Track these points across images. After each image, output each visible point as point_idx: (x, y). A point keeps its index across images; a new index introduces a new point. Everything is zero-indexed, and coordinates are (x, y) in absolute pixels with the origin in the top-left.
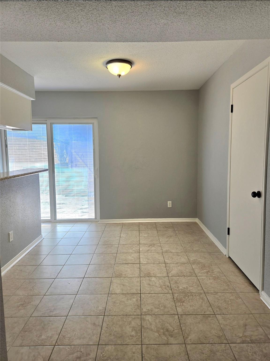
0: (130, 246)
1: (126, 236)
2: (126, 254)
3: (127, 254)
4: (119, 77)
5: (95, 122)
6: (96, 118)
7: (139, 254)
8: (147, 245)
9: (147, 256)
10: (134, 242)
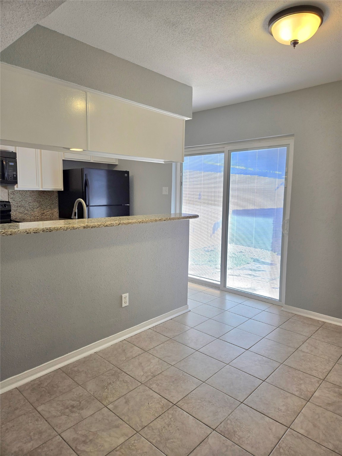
0: (301, 376)
1: (309, 352)
2: (280, 390)
3: (282, 392)
4: (294, 46)
5: (291, 142)
6: (293, 135)
7: (304, 402)
8: (337, 389)
9: (317, 417)
10: (315, 370)
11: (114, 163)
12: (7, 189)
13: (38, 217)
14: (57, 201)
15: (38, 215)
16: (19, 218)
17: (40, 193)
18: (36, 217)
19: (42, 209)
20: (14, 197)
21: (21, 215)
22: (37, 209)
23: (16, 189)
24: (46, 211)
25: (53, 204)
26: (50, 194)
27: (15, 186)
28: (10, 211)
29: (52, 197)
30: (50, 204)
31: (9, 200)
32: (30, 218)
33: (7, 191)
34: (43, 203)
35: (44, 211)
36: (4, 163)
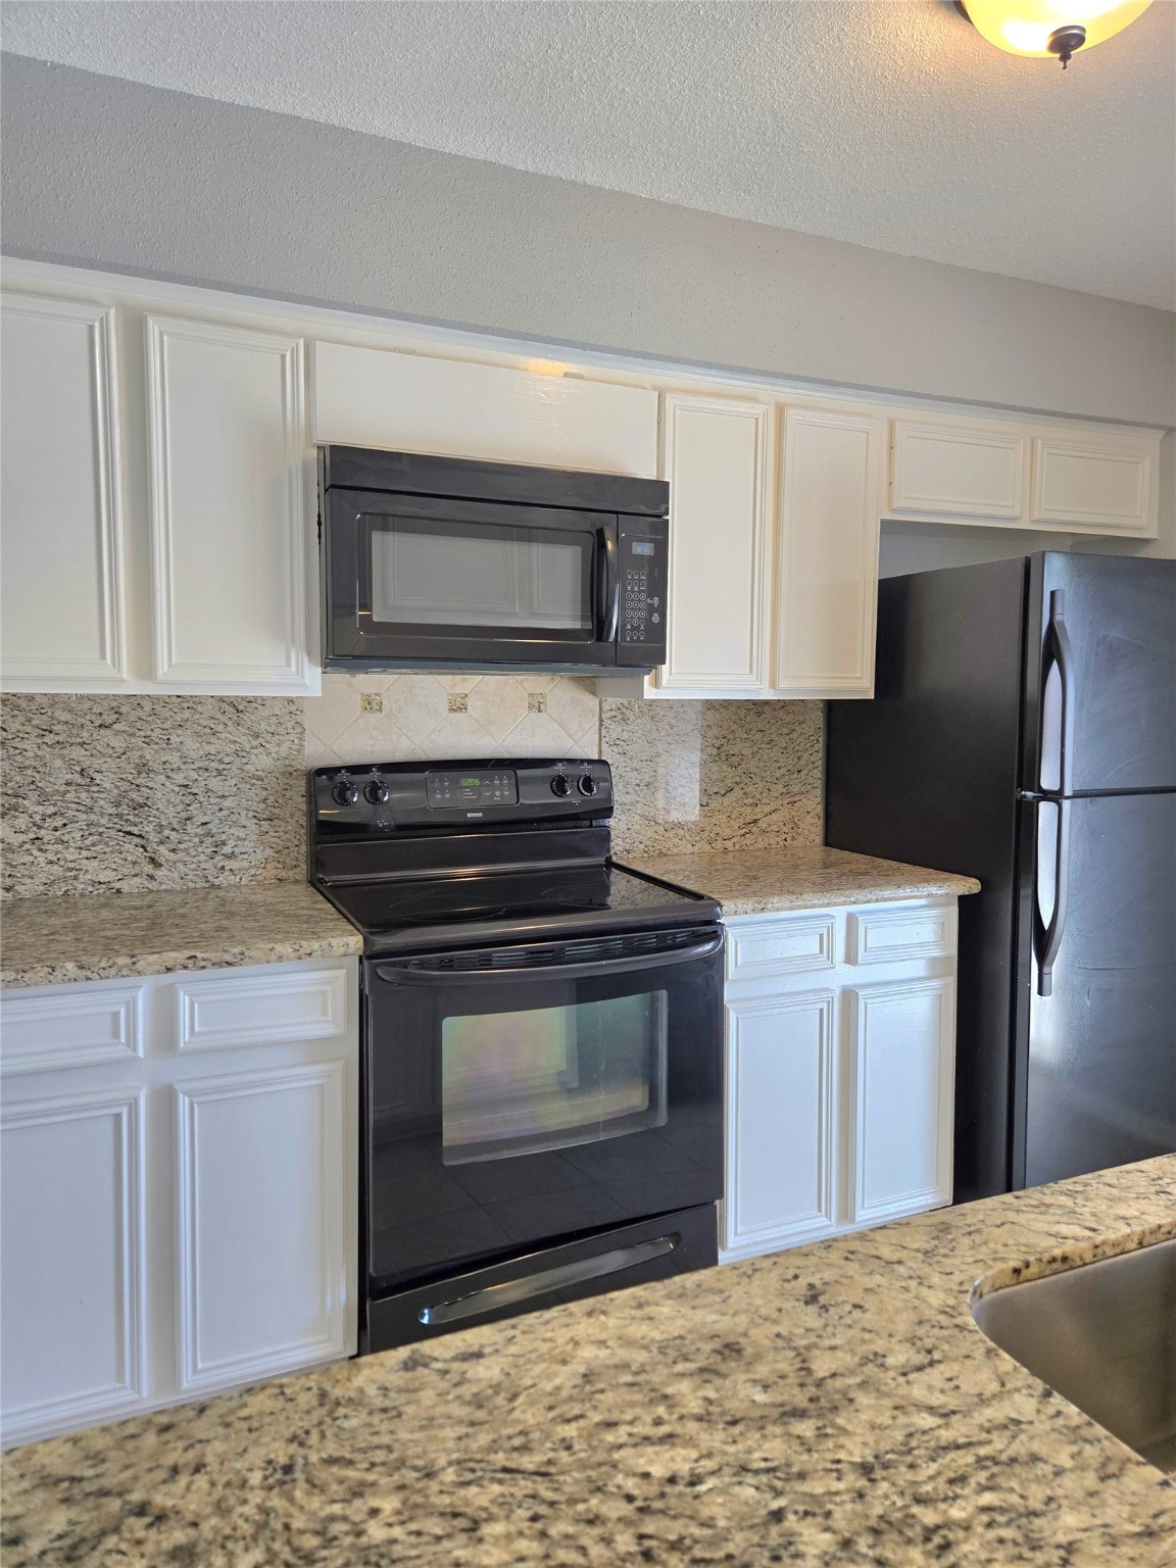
11: (1139, 529)
12: (594, 693)
13: (729, 844)
14: (820, 755)
15: (728, 831)
16: (642, 846)
17: (742, 715)
18: (719, 844)
19: (750, 801)
20: (625, 736)
21: (650, 833)
22: (726, 799)
23: (650, 693)
24: (767, 809)
25: (799, 771)
26: (789, 718)
27: (646, 678)
28: (608, 812)
29: (794, 735)
30: (784, 770)
31: (600, 752)
32: (689, 846)
33: (592, 702)
34: (752, 765)
35: (758, 809)
36: (610, 546)
